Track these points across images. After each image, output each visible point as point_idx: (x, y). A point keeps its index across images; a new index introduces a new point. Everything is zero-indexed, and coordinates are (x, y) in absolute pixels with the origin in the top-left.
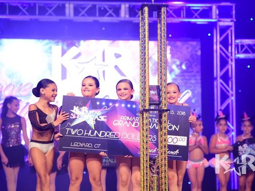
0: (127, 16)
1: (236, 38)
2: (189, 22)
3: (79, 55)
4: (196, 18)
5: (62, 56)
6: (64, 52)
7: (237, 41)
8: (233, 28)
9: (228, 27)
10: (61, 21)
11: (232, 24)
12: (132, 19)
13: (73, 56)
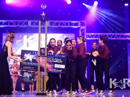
0: (49, 25)
1: (87, 33)
2: (71, 27)
3: (33, 38)
4: (73, 26)
5: (27, 39)
6: (28, 38)
7: (87, 34)
8: (86, 29)
9: (84, 29)
10: (27, 27)
11: (85, 28)
12: (51, 26)
13: (31, 39)
